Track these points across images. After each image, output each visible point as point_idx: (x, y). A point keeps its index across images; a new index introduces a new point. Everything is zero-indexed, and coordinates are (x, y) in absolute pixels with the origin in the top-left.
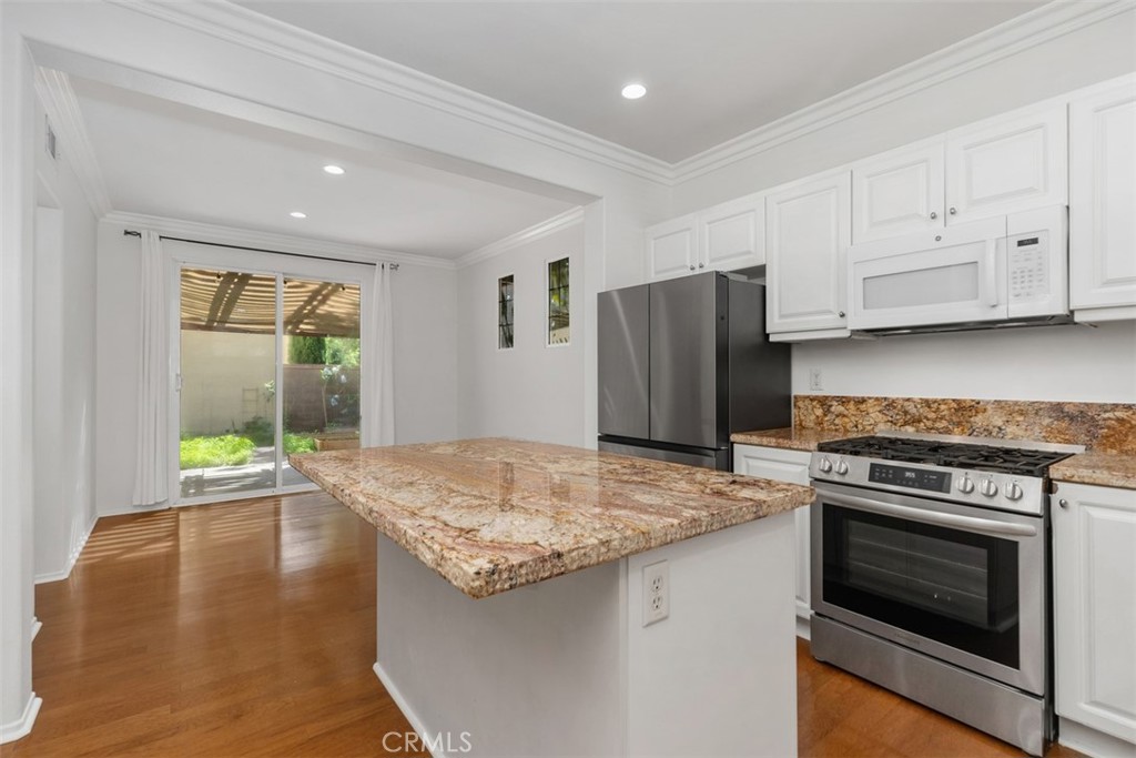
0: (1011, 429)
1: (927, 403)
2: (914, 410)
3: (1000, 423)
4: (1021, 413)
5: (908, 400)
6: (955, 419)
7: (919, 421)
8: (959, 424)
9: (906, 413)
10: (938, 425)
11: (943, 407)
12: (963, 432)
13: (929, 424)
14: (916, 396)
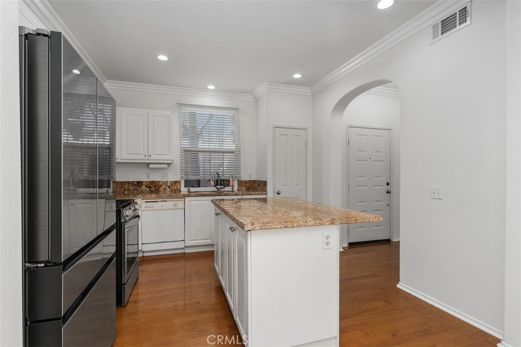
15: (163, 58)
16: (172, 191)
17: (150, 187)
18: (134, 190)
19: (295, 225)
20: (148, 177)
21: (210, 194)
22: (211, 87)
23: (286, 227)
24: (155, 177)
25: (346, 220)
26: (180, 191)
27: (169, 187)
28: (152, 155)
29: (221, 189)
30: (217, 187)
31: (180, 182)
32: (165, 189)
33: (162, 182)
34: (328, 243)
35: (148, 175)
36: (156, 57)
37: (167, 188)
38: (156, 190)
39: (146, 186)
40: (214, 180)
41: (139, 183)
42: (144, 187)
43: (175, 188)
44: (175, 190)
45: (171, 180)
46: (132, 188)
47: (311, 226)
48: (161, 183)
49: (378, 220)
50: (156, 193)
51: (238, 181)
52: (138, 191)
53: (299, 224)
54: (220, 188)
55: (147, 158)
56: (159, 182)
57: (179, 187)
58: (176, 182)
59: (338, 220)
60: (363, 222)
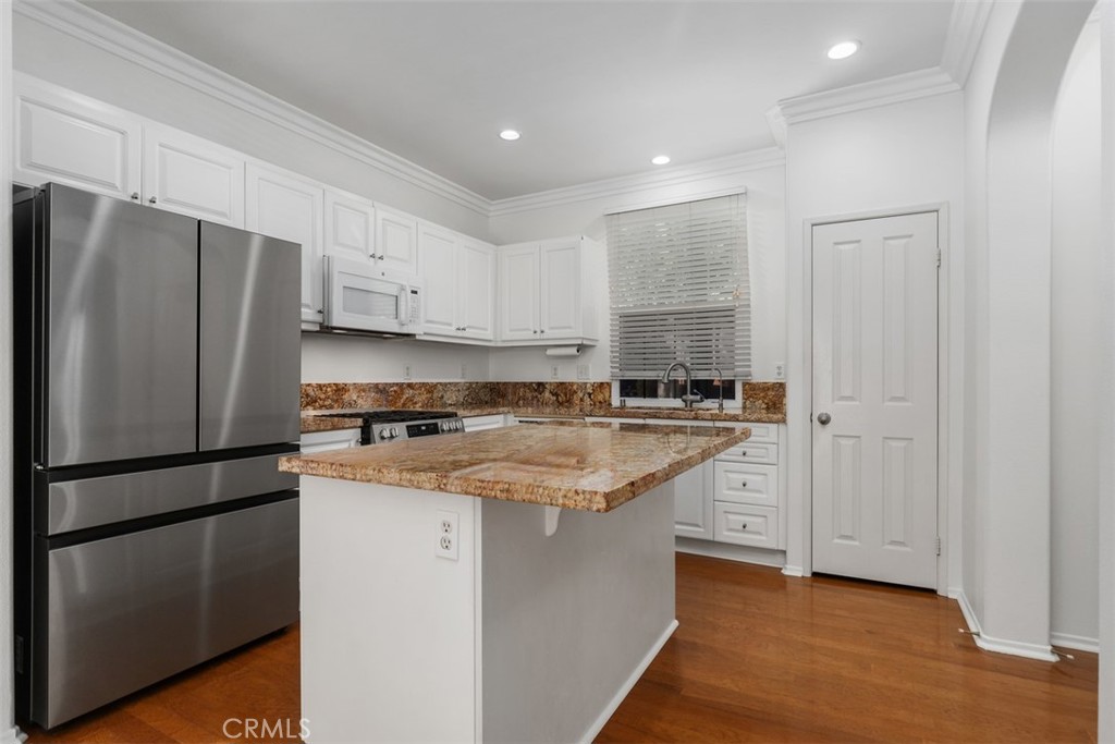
0: (360, 401)
1: (320, 387)
2: (312, 393)
3: (355, 398)
4: (364, 391)
5: (309, 385)
6: (335, 398)
7: (316, 401)
8: (337, 401)
9: (308, 395)
10: (326, 403)
11: (329, 389)
12: (339, 406)
13: (321, 402)
14: (314, 382)
15: (510, 135)
16: (595, 405)
17: (556, 395)
18: (532, 400)
19: (358, 477)
20: (555, 374)
21: (634, 413)
22: (661, 160)
23: (342, 477)
24: (568, 374)
25: (479, 484)
26: (610, 404)
27: (590, 394)
28: (546, 331)
29: (694, 405)
30: (684, 397)
31: (609, 385)
32: (582, 400)
33: (578, 384)
34: (446, 544)
35: (555, 369)
36: (499, 136)
37: (586, 397)
38: (567, 401)
39: (551, 392)
40: (666, 381)
41: (541, 386)
42: (547, 394)
43: (600, 397)
44: (600, 402)
45: (592, 381)
46: (529, 395)
47: (391, 484)
48: (575, 387)
49: (585, 503)
50: (567, 407)
51: (744, 384)
52: (538, 401)
53: (366, 475)
54: (692, 402)
55: (538, 336)
56: (572, 384)
57: (607, 395)
58: (602, 383)
59: (456, 482)
60: (530, 502)
